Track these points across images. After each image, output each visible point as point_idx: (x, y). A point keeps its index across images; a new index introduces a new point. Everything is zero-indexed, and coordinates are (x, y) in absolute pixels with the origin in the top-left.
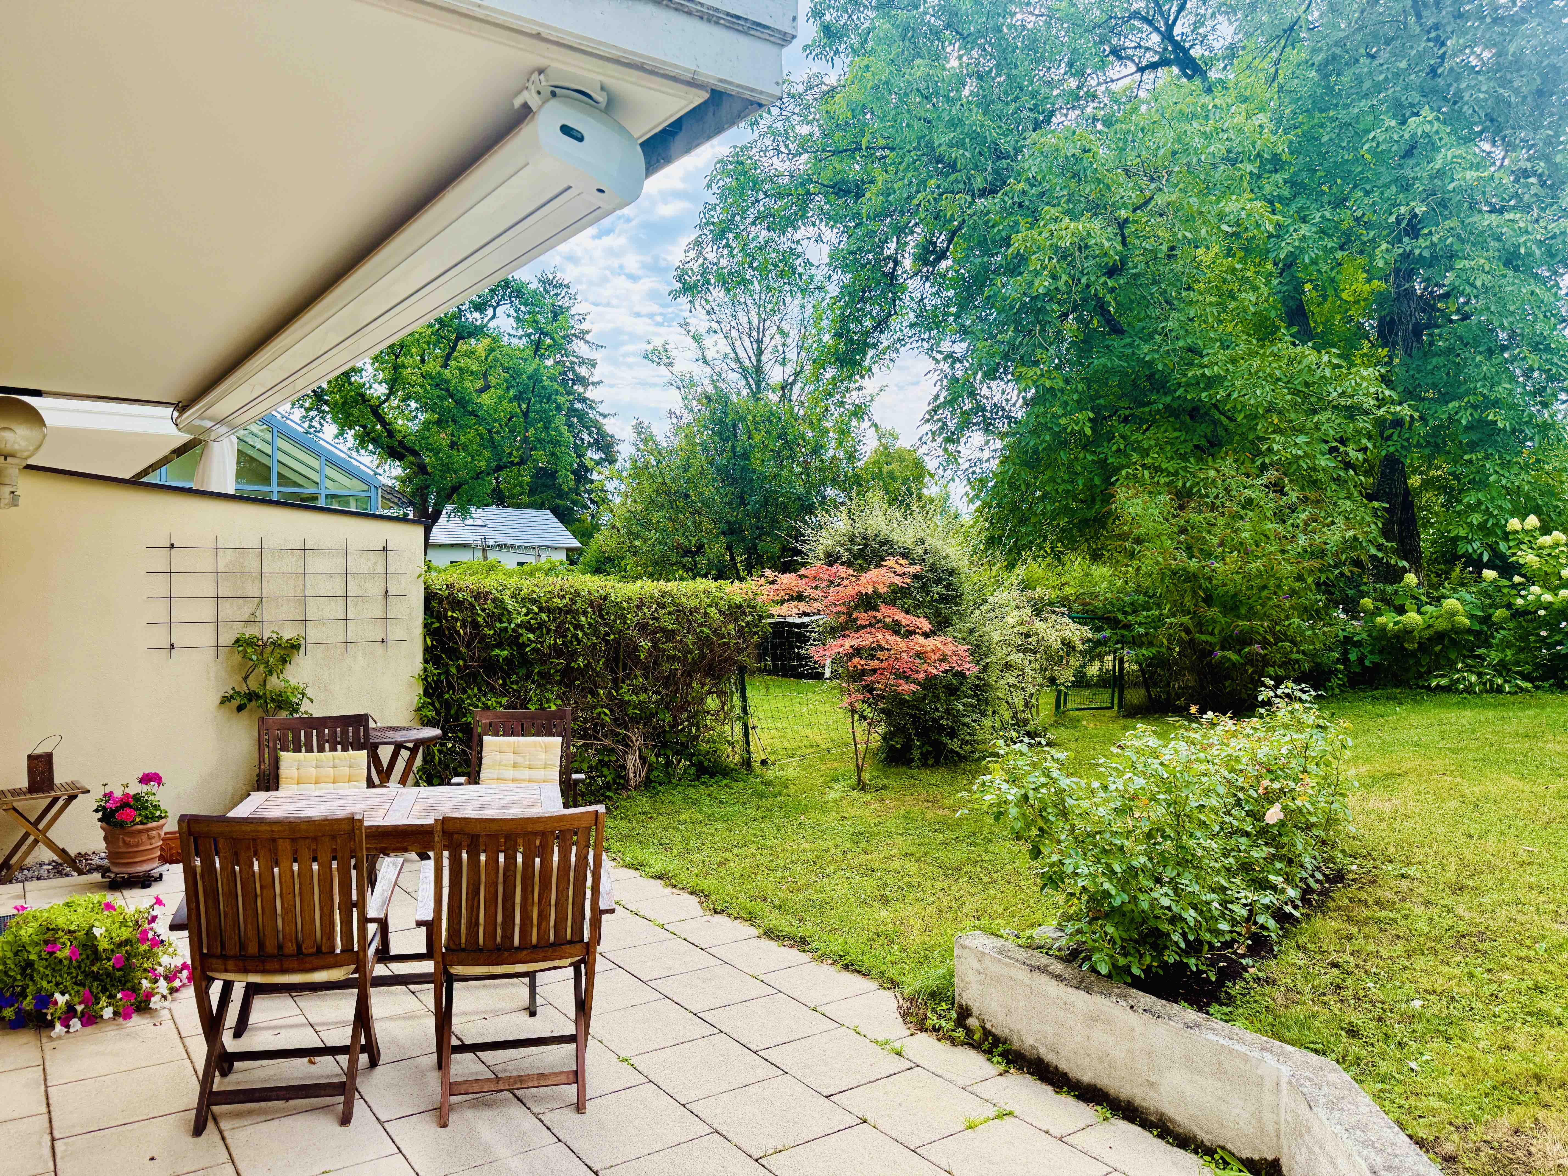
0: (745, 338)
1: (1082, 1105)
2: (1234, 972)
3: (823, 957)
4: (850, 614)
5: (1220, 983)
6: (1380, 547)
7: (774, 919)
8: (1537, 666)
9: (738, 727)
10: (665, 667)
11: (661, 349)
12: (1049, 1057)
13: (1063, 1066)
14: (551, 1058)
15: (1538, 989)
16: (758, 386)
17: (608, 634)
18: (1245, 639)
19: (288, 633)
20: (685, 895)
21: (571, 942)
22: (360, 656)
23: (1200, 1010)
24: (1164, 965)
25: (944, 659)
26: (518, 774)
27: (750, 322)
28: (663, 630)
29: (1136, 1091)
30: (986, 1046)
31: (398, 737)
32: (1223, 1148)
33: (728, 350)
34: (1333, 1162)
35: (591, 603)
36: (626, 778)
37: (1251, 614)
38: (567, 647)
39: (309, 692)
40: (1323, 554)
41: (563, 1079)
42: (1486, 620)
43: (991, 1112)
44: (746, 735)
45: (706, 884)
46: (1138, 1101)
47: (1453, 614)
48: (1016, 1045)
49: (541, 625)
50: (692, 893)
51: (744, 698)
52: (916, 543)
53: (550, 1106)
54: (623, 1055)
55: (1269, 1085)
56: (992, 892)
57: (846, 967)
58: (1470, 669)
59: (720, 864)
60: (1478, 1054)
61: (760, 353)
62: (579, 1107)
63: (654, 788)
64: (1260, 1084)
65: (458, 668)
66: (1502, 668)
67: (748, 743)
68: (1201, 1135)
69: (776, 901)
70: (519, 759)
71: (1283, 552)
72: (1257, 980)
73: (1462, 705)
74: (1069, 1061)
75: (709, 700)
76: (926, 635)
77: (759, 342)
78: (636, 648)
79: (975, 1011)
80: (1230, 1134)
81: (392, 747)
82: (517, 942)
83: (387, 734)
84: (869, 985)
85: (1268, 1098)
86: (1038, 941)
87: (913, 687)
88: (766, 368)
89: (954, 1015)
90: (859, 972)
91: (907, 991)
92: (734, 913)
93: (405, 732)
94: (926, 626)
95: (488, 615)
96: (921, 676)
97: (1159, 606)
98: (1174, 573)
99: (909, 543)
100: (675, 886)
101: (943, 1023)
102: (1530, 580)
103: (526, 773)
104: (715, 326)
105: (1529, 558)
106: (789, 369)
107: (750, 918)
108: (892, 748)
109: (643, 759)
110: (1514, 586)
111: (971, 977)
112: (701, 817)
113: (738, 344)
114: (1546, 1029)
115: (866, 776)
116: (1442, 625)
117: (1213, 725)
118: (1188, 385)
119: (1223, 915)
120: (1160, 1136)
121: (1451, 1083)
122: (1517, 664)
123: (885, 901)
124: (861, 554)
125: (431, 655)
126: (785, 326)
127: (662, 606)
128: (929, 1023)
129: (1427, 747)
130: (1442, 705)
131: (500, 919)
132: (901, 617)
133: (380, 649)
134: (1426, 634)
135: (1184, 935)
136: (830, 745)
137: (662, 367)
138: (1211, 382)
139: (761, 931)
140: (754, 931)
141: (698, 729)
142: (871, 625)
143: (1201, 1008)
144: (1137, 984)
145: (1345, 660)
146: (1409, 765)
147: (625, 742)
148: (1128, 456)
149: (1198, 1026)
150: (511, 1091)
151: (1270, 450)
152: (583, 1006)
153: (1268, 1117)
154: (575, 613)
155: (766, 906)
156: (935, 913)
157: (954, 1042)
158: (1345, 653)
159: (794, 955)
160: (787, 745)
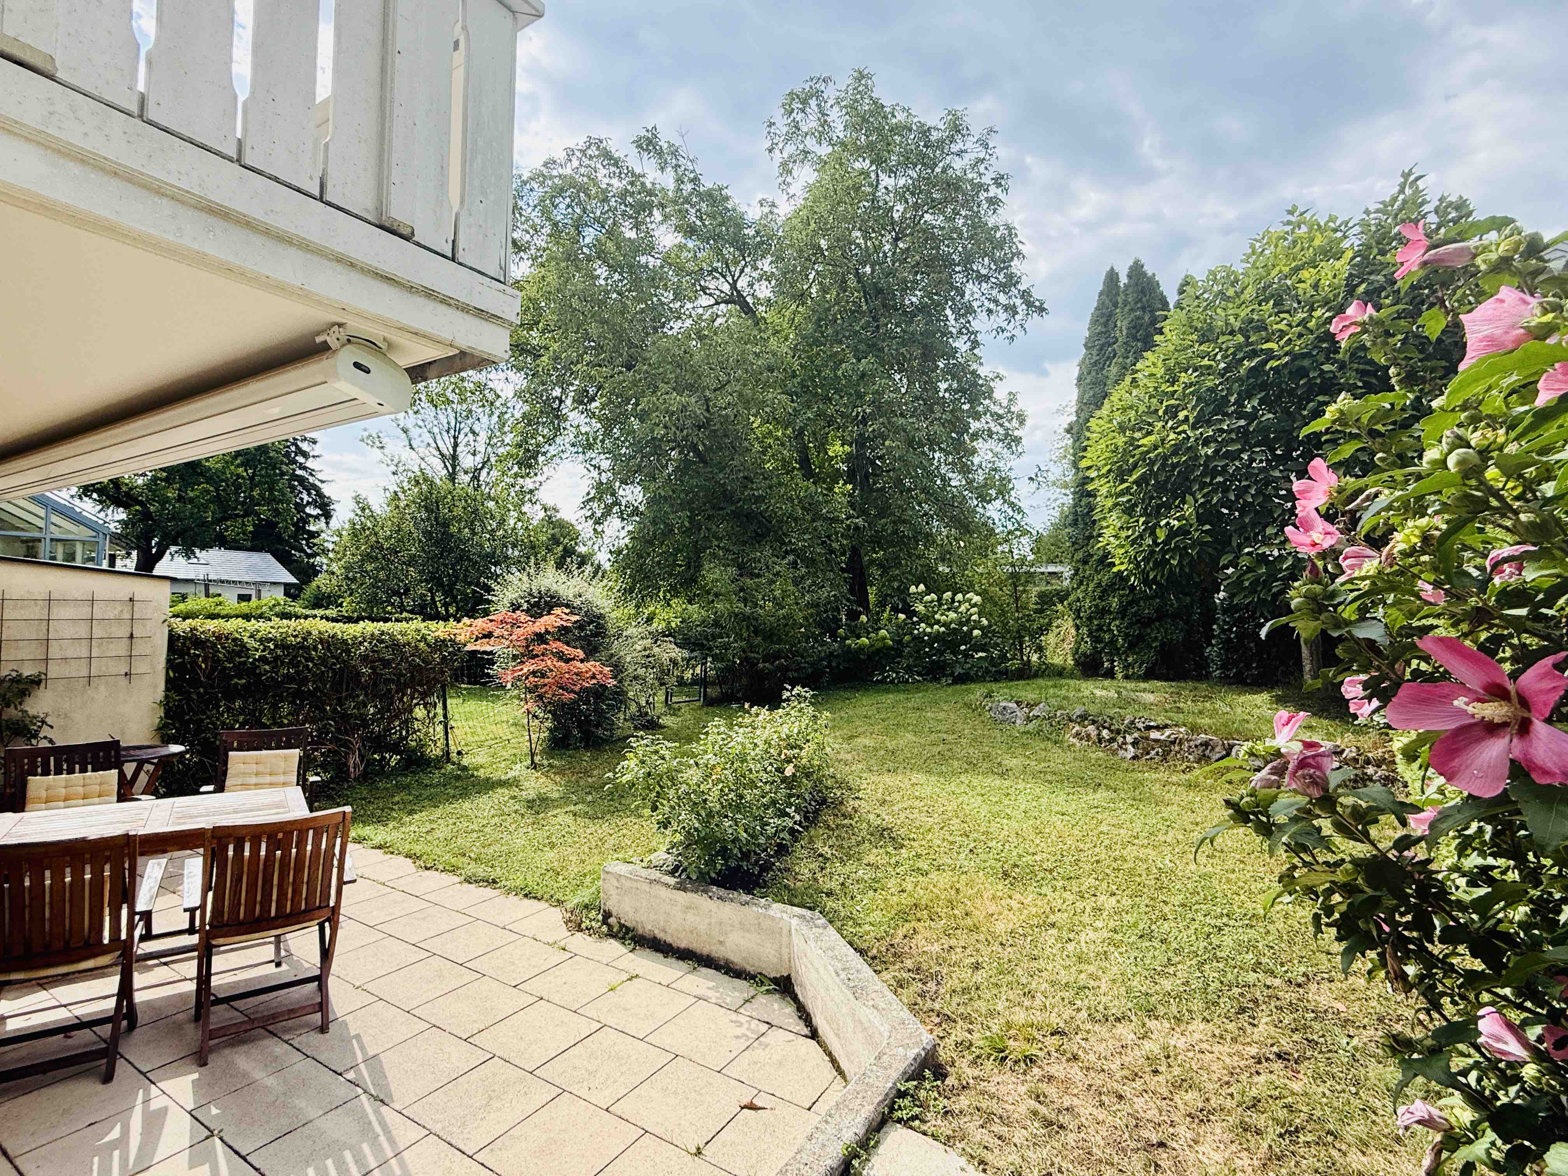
0: (445, 434)
1: (681, 963)
2: (767, 867)
3: (509, 891)
4: (527, 647)
5: (760, 874)
6: (848, 600)
7: (472, 869)
8: (924, 668)
9: (440, 728)
10: (383, 688)
11: (375, 435)
12: (660, 935)
13: (669, 940)
14: (297, 996)
15: (918, 856)
16: (454, 467)
17: (335, 664)
18: (777, 656)
19: (28, 671)
20: (401, 858)
21: (320, 908)
22: (102, 688)
23: (749, 893)
24: (729, 868)
25: (593, 677)
26: (260, 780)
27: (448, 423)
28: (381, 660)
29: (713, 948)
30: (621, 935)
31: (144, 754)
32: (760, 974)
33: (431, 441)
34: (817, 971)
35: (322, 641)
36: (348, 772)
37: (780, 641)
38: (299, 675)
39: (49, 720)
40: (818, 605)
41: (310, 1010)
42: (900, 642)
43: (626, 976)
44: (446, 733)
45: (417, 849)
46: (714, 954)
47: (884, 638)
48: (640, 931)
49: (277, 658)
50: (406, 857)
51: (445, 707)
52: (575, 596)
53: (298, 1032)
54: (357, 984)
55: (785, 932)
56: (625, 831)
57: (526, 896)
58: (892, 669)
59: (428, 832)
60: (889, 897)
61: (456, 445)
62: (323, 1029)
63: (371, 778)
64: (780, 934)
65: (198, 694)
66: (909, 669)
67: (447, 739)
68: (749, 968)
69: (472, 855)
70: (261, 768)
71: (797, 604)
72: (780, 870)
73: (888, 691)
74: (672, 936)
75: (417, 710)
76: (582, 661)
77: (455, 438)
78: (359, 674)
79: (614, 914)
80: (764, 966)
81: (135, 764)
82: (273, 914)
83: (132, 752)
84: (543, 905)
85: (785, 940)
86: (654, 863)
87: (572, 696)
88: (461, 457)
89: (600, 917)
90: (535, 898)
91: (569, 905)
92: (441, 867)
93: (150, 751)
94: (581, 654)
95: (228, 652)
96: (577, 689)
97: (728, 637)
98: (736, 615)
99: (571, 597)
100: (392, 853)
101: (593, 923)
102: (921, 621)
103: (268, 779)
104: (421, 423)
105: (920, 608)
106: (479, 458)
107: (453, 870)
108: (554, 737)
109: (362, 757)
110: (913, 623)
111: (613, 892)
112: (411, 798)
113: (438, 437)
114: (920, 878)
115: (537, 759)
116: (879, 645)
117: (757, 715)
118: (745, 500)
119: (762, 834)
120: (726, 973)
121: (876, 916)
122: (915, 666)
123: (552, 845)
124: (537, 605)
125: (171, 684)
126: (476, 428)
127: (382, 641)
128: (583, 926)
129: (870, 718)
130: (878, 692)
131: (259, 898)
132: (565, 648)
133: (123, 681)
134: (871, 650)
135: (740, 849)
136: (510, 737)
137: (375, 449)
138: (760, 499)
139: (462, 878)
140: (457, 879)
141: (407, 732)
142: (543, 655)
143: (749, 892)
144: (714, 882)
145: (829, 666)
146: (860, 730)
147: (347, 744)
148: (711, 542)
149: (747, 903)
150: (263, 1027)
151: (790, 541)
152: (326, 954)
153: (785, 951)
154: (306, 649)
155: (465, 860)
156: (587, 850)
157: (602, 936)
158: (829, 663)
159: (488, 892)
160: (477, 738)
